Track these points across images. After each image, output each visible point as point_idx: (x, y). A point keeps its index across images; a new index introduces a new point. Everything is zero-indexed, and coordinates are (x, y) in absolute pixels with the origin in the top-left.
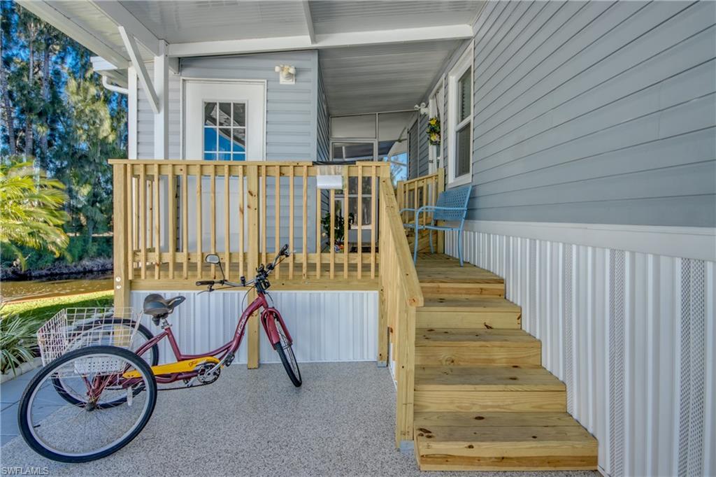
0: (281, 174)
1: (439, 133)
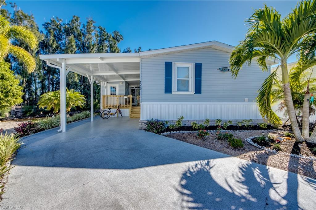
0: (120, 97)
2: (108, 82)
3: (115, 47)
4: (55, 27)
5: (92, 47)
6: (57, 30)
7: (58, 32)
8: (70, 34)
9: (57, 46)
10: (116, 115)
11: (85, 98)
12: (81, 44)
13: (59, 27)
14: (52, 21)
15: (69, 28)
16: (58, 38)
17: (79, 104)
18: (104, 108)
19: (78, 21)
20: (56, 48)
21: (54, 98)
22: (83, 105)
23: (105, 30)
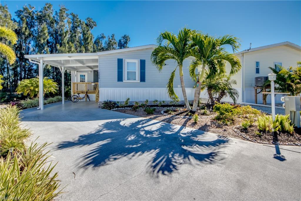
2: (77, 71)
3: (88, 34)
4: (27, 14)
5: (64, 35)
6: (30, 17)
7: (30, 19)
8: (42, 21)
9: (29, 33)
10: (84, 100)
11: (58, 85)
12: (53, 31)
13: (31, 14)
14: (25, 9)
15: (42, 16)
16: (30, 25)
17: (52, 91)
18: (74, 94)
19: (51, 9)
20: (28, 35)
21: (30, 85)
22: (55, 91)
23: (77, 17)
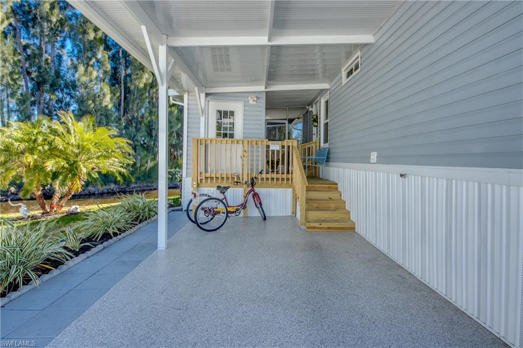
0: (256, 144)
1: (317, 122)
21: (23, 146)
22: (122, 169)
